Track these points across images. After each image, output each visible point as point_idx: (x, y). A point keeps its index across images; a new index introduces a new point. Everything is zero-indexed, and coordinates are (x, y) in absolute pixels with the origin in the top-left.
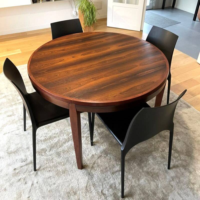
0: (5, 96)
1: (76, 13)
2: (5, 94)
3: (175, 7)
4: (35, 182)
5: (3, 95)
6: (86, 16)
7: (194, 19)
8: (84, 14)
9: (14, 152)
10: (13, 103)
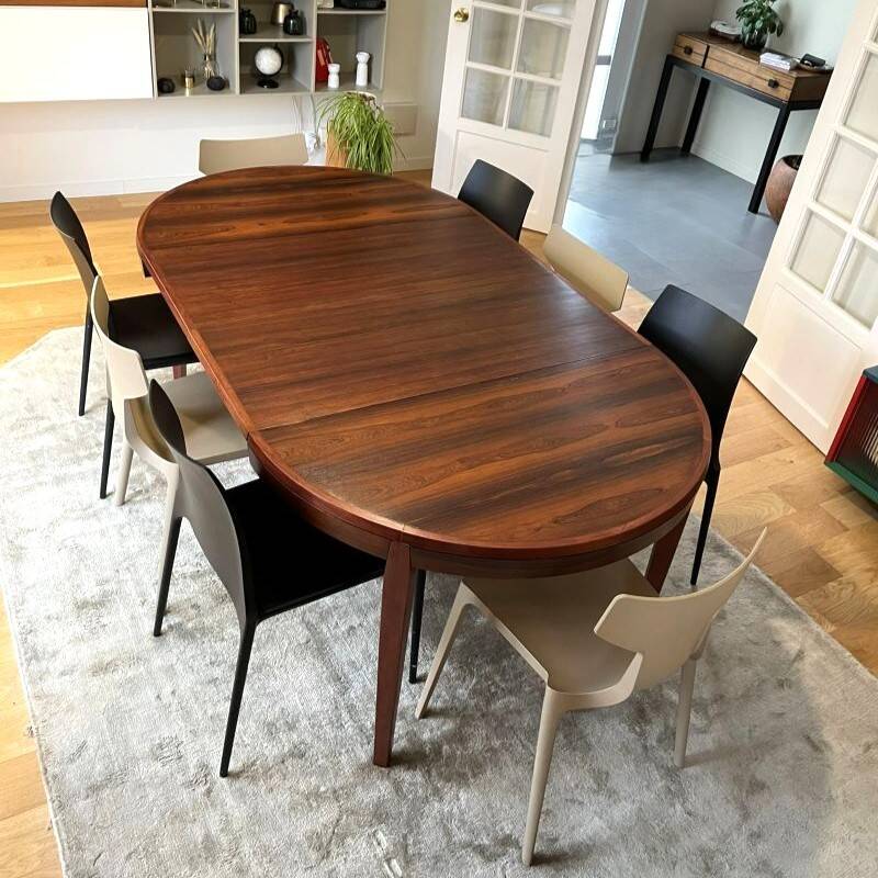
0: (53, 428)
1: (315, 141)
2: (49, 418)
3: (692, 151)
4: (167, 690)
5: (45, 424)
6: (355, 160)
7: (754, 208)
8: (348, 152)
9: (95, 605)
10: (82, 453)
